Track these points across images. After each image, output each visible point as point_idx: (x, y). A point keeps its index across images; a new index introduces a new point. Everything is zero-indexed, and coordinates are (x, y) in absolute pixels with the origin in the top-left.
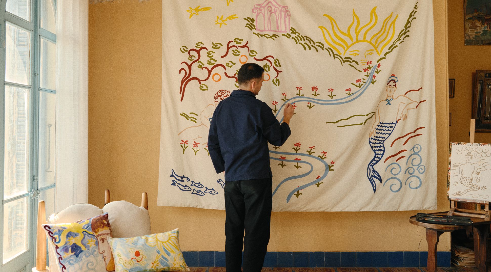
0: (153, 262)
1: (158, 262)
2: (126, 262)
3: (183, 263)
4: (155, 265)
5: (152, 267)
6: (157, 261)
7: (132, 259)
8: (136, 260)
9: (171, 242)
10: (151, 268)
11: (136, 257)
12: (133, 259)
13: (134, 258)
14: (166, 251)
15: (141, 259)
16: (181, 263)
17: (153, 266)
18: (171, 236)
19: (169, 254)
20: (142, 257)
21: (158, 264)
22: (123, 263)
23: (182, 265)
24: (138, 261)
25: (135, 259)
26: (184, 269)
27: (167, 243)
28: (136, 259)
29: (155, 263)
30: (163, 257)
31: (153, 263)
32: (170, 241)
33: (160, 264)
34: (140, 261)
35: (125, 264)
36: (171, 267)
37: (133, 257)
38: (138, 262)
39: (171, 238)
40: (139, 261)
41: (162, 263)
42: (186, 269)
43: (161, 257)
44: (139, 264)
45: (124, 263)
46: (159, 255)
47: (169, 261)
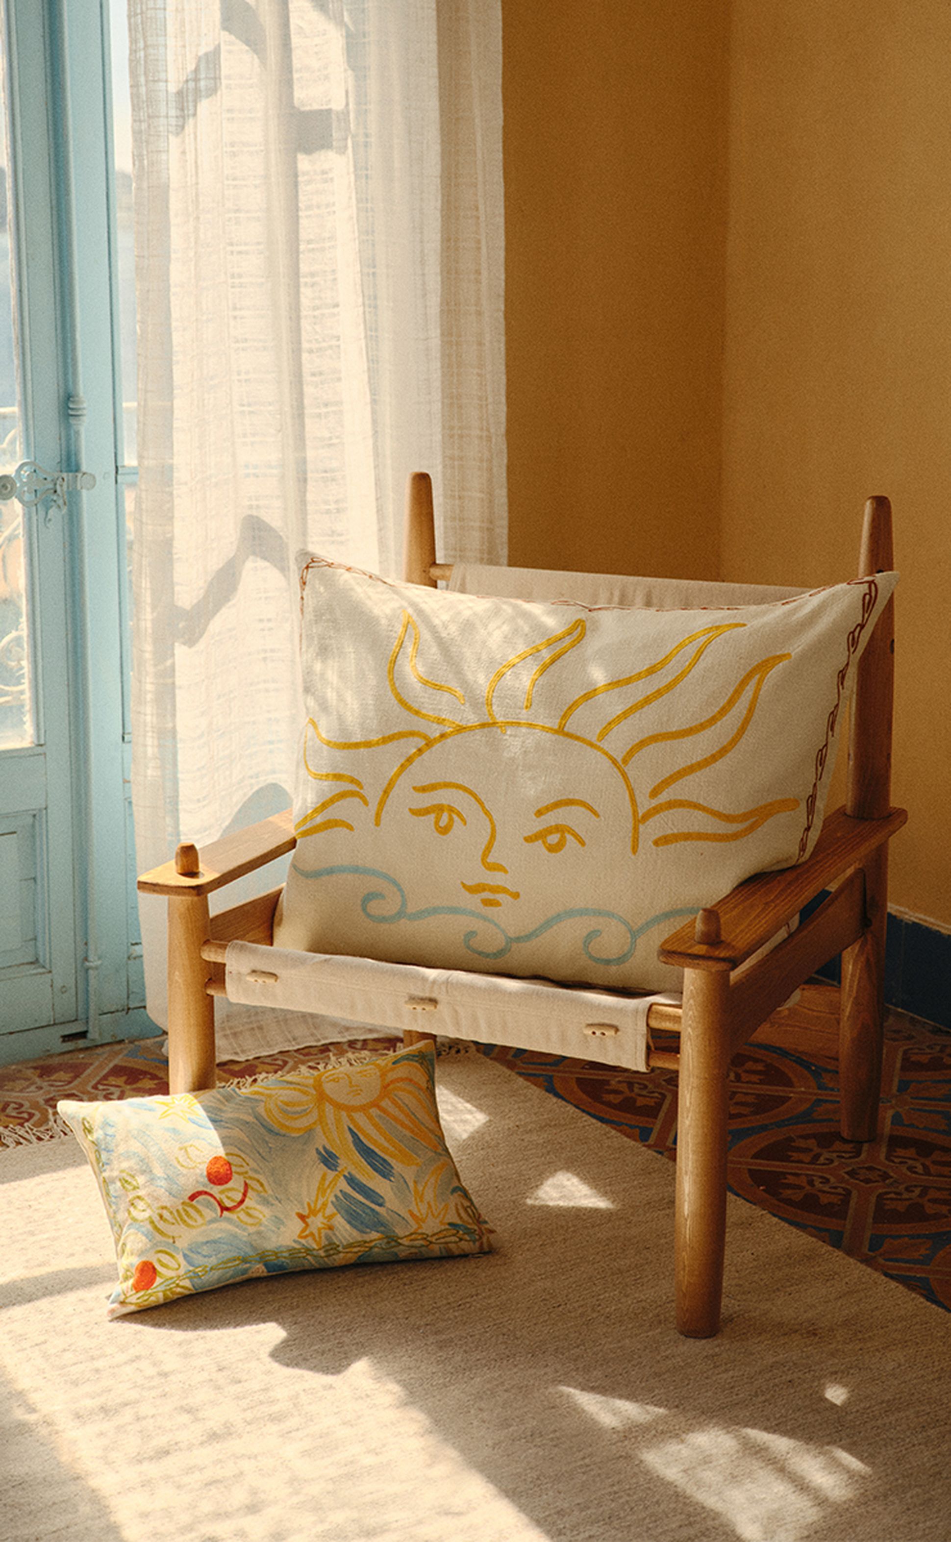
0: (306, 1213)
1: (330, 1210)
2: (166, 1214)
3: (462, 1212)
4: (317, 1222)
5: (300, 1237)
6: (324, 1205)
7: (193, 1197)
8: (212, 1200)
9: (392, 1109)
10: (295, 1241)
11: (215, 1190)
12: (201, 1198)
13: (206, 1193)
14: (367, 1153)
15: (239, 1197)
16: (453, 1211)
17: (307, 1232)
18: (391, 1076)
19: (383, 1169)
20: (246, 1185)
21: (330, 1218)
22: (152, 1222)
23: (459, 1222)
24: (224, 1209)
25: (211, 1195)
26: (474, 1242)
27: (374, 1111)
28: (215, 1198)
29: (313, 1212)
30: (351, 1181)
31: (302, 1217)
32: (386, 1103)
33: (340, 1222)
34: (235, 1207)
35: (161, 1225)
36: (400, 1232)
37: (201, 1189)
38: (225, 1213)
39: (391, 1086)
40: (229, 1204)
41: (353, 1218)
42: (485, 1240)
43: (343, 1185)
44: (228, 1220)
45: (156, 1218)
46: (331, 1174)
47: (388, 1205)
